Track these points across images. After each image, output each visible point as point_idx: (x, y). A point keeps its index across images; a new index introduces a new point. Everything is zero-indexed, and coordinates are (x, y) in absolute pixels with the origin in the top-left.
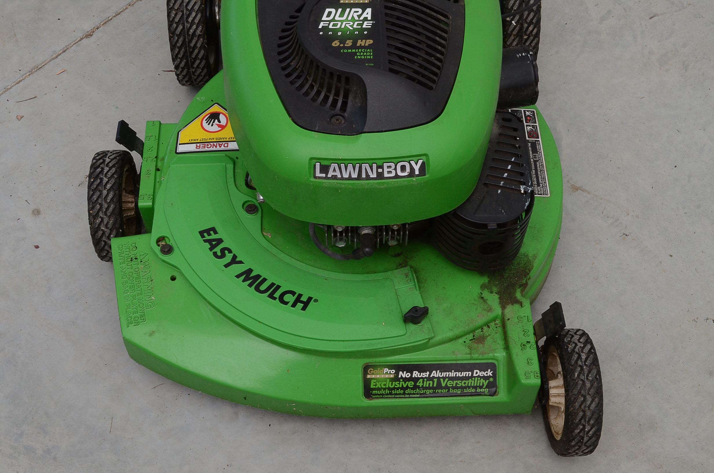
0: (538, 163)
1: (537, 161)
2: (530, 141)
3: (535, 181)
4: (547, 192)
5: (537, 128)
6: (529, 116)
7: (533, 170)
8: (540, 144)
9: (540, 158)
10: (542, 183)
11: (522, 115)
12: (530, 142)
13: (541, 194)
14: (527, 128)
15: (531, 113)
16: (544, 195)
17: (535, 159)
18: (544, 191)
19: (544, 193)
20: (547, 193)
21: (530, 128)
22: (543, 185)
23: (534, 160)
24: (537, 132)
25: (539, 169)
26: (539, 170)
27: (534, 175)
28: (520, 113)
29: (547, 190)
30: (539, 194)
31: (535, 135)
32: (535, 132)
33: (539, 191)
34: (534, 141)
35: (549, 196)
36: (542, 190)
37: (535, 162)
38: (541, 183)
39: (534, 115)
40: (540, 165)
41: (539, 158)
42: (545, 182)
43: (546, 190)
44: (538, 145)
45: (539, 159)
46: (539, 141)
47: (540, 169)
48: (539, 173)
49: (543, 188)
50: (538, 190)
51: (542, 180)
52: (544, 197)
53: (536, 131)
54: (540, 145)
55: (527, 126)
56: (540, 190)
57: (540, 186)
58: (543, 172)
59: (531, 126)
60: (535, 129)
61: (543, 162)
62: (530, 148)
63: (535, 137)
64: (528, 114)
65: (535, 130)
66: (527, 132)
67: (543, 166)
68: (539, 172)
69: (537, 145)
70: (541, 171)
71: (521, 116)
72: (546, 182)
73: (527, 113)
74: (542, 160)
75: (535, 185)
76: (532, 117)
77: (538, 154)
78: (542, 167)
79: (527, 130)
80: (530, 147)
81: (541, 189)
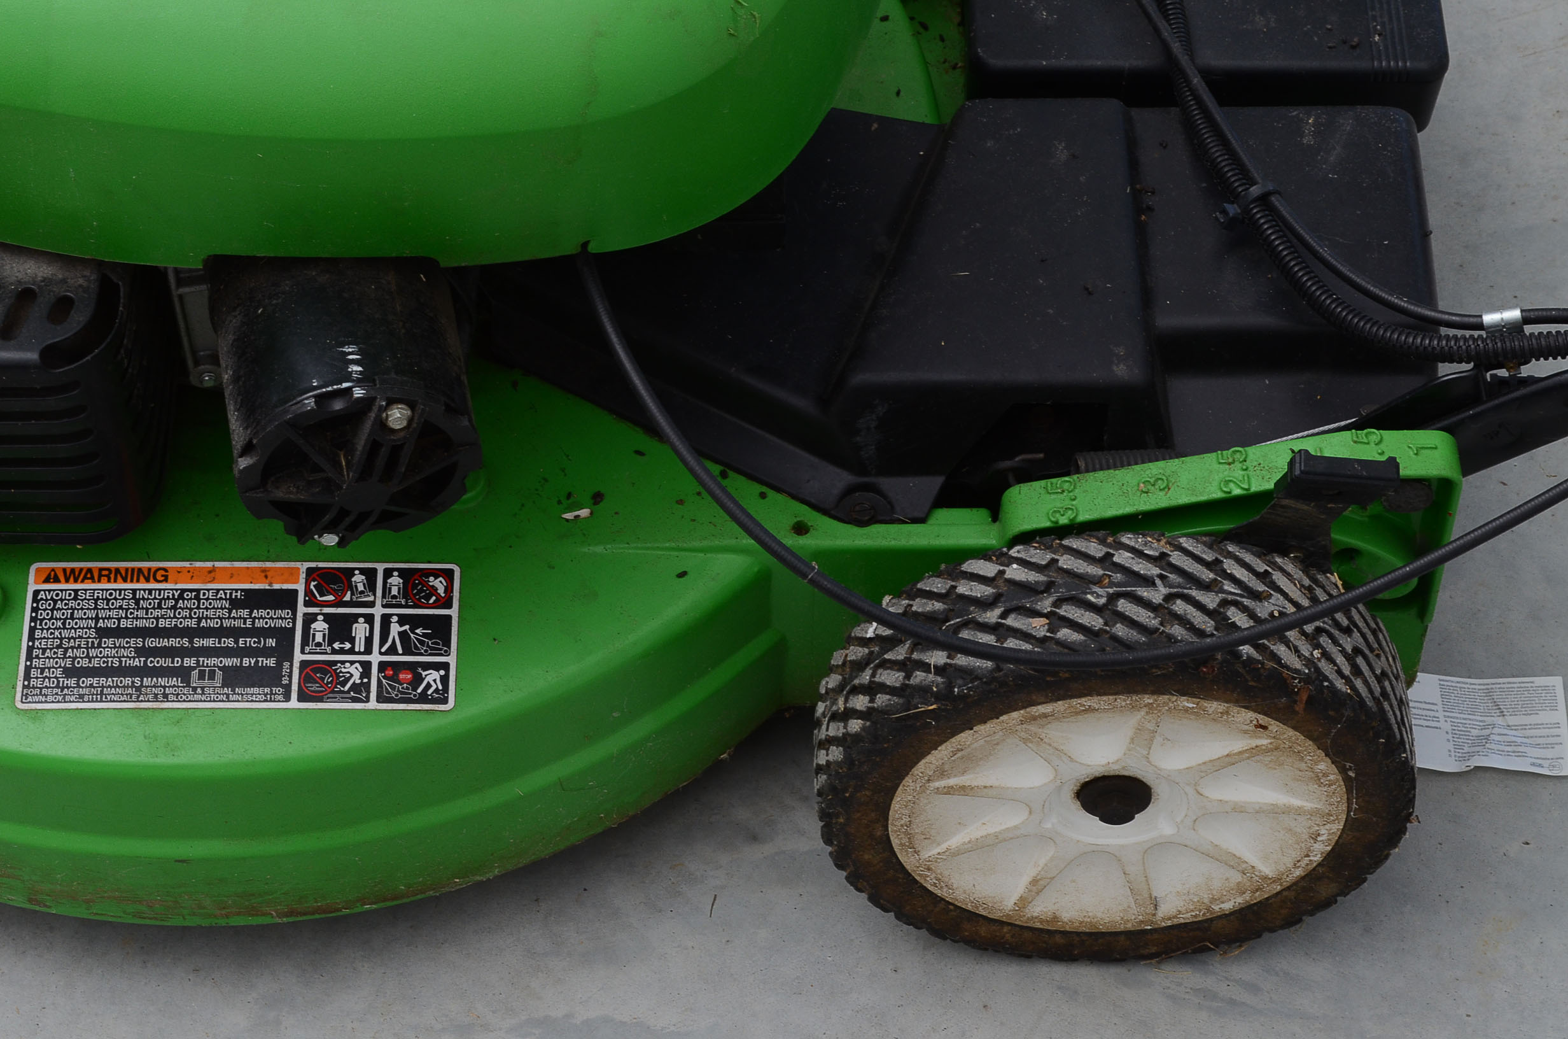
0: (174, 681)
1: (187, 681)
2: (286, 665)
3: (90, 662)
4: (36, 699)
5: (355, 700)
6: (418, 679)
7: (142, 659)
8: (271, 701)
9: (199, 691)
10: (78, 686)
11: (421, 654)
12: (279, 664)
13: (27, 676)
14: (352, 663)
15: (437, 691)
16: (24, 687)
17: (195, 674)
18: (41, 689)
19: (34, 687)
20: (30, 699)
21: (352, 675)
22: (68, 688)
23: (191, 669)
24: (333, 700)
25: (147, 681)
26: (142, 681)
27: (121, 662)
28: (432, 649)
29: (46, 702)
30: (28, 669)
31: (315, 687)
32: (333, 692)
33: (42, 673)
34: (285, 681)
35: (20, 705)
36: (47, 683)
37: (183, 674)
38: (78, 681)
39: (423, 698)
40: (165, 687)
41: (203, 688)
42: (81, 696)
43: (46, 696)
44: (265, 695)
45: (195, 689)
46: (287, 698)
47: (147, 687)
48: (128, 681)
49: (57, 687)
50: (49, 668)
51: (94, 687)
52: (14, 687)
53: (337, 695)
54: (266, 701)
55: (366, 666)
56: (46, 677)
57: (67, 677)
58: (131, 695)
59: (361, 678)
60: (348, 692)
61: (179, 701)
62: (253, 662)
63: (307, 687)
64: (429, 679)
65: (343, 692)
66: (335, 663)
67: (160, 697)
68: (133, 682)
69: (267, 690)
70: (138, 689)
71: (416, 648)
72: (84, 702)
73: (432, 677)
74: (190, 701)
75: (73, 662)
76: (415, 689)
77: (223, 687)
78: (156, 695)
79: (343, 662)
80: (257, 662)
81: (49, 678)
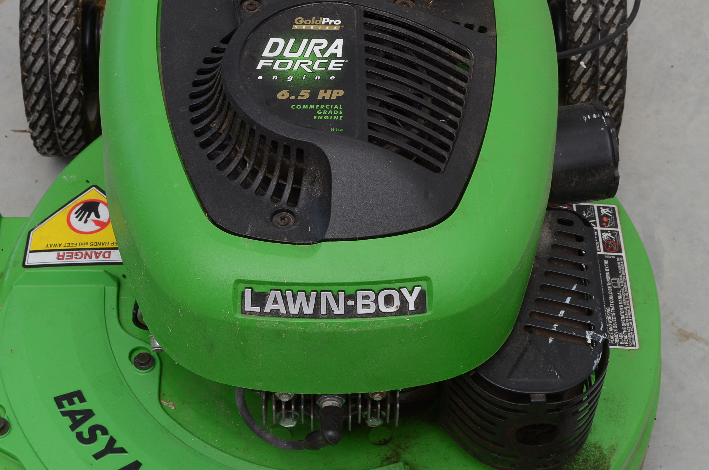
0: (619, 293)
1: (619, 290)
2: (606, 257)
3: (614, 323)
4: (633, 342)
5: (618, 235)
6: (605, 215)
7: (611, 305)
8: (623, 262)
9: (622, 285)
10: (626, 327)
11: (595, 214)
12: (607, 259)
13: (624, 345)
14: (602, 236)
15: (610, 210)
16: (629, 346)
17: (614, 287)
18: (629, 340)
19: (629, 343)
20: (634, 344)
21: (608, 236)
22: (627, 330)
23: (613, 288)
24: (619, 242)
25: (621, 303)
26: (621, 305)
27: (613, 312)
28: (592, 211)
29: (634, 338)
30: (620, 345)
31: (615, 248)
32: (616, 242)
33: (622, 340)
34: (614, 257)
35: (637, 347)
36: (626, 338)
37: (615, 291)
38: (624, 327)
39: (614, 214)
40: (622, 297)
41: (621, 284)
42: (630, 326)
43: (632, 338)
44: (621, 263)
45: (622, 287)
46: (621, 256)
47: (623, 303)
48: (621, 310)
49: (627, 334)
50: (619, 337)
51: (626, 321)
52: (629, 350)
53: (617, 241)
54: (623, 263)
55: (602, 231)
56: (623, 338)
57: (622, 331)
58: (627, 308)
59: (608, 233)
60: (615, 237)
61: (628, 292)
62: (607, 268)
63: (615, 250)
64: (605, 212)
65: (615, 239)
66: (603, 242)
67: (627, 298)
68: (622, 308)
69: (619, 263)
70: (624, 306)
71: (592, 215)
72: (633, 325)
73: (603, 211)
74: (627, 288)
75: (615, 329)
76: (611, 217)
77: (619, 277)
78: (626, 300)
79: (602, 239)
80: (606, 266)
81: (623, 337)
